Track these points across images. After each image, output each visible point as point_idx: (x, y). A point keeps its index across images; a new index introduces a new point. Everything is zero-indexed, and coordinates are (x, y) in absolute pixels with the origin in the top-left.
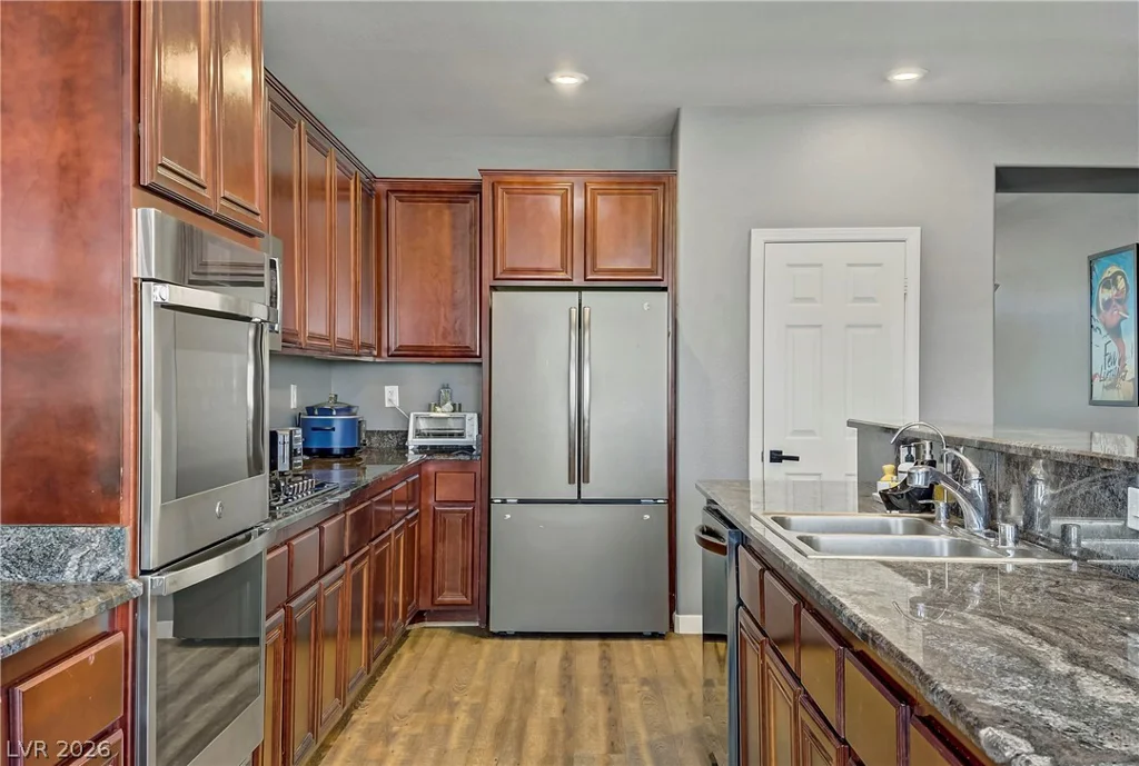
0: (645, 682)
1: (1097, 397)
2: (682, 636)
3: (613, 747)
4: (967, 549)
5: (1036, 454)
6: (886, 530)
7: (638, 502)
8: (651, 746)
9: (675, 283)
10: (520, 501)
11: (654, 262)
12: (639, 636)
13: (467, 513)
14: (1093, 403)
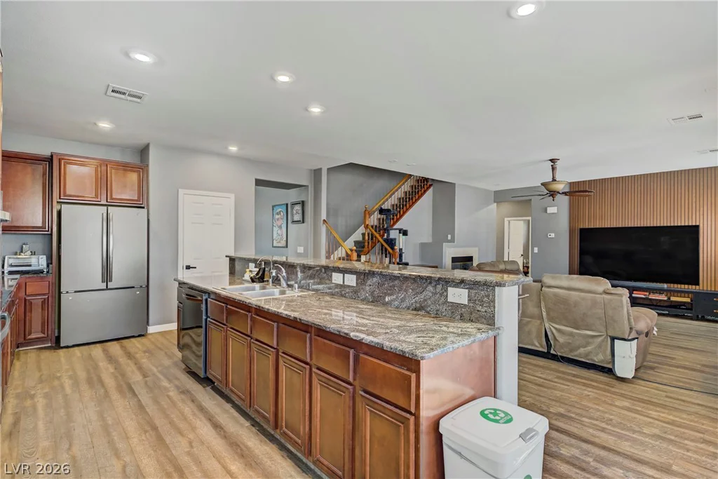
0: (145, 352)
1: (274, 245)
2: (151, 334)
3: (145, 376)
4: (283, 293)
5: (298, 264)
6: (253, 289)
7: (133, 287)
8: (161, 372)
9: (148, 205)
10: (75, 292)
11: (139, 197)
12: (133, 337)
13: (45, 299)
14: (273, 247)
